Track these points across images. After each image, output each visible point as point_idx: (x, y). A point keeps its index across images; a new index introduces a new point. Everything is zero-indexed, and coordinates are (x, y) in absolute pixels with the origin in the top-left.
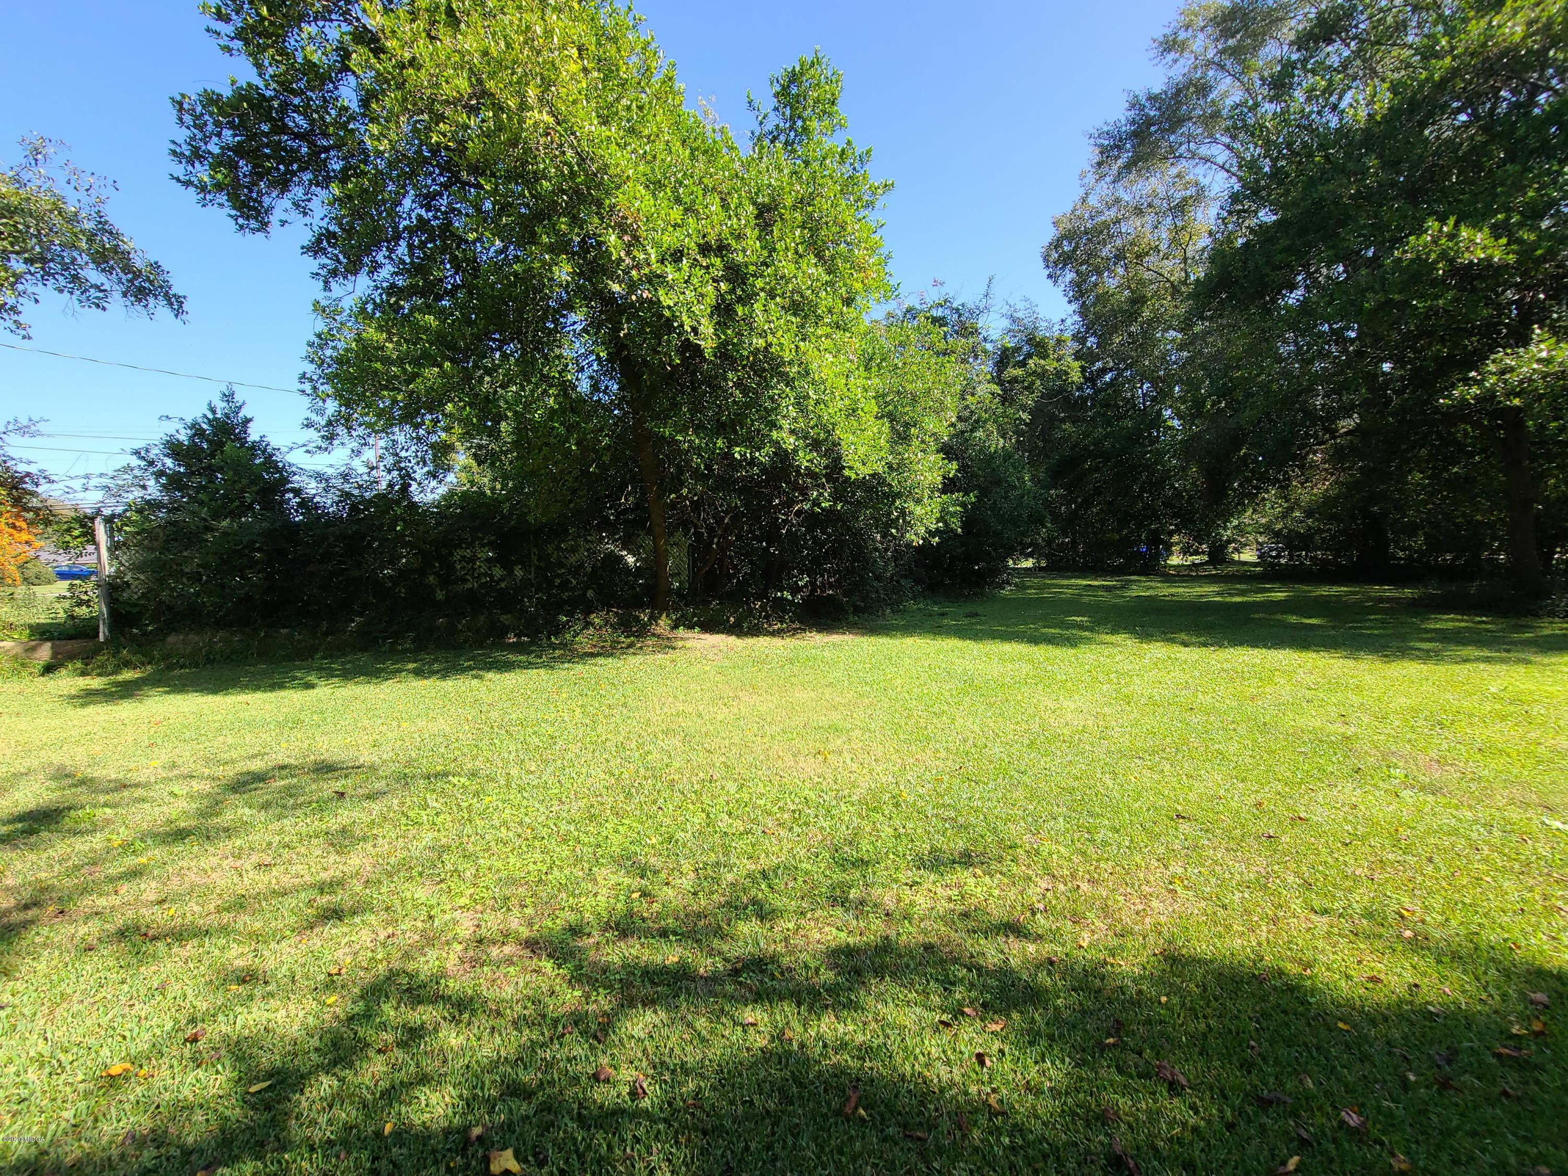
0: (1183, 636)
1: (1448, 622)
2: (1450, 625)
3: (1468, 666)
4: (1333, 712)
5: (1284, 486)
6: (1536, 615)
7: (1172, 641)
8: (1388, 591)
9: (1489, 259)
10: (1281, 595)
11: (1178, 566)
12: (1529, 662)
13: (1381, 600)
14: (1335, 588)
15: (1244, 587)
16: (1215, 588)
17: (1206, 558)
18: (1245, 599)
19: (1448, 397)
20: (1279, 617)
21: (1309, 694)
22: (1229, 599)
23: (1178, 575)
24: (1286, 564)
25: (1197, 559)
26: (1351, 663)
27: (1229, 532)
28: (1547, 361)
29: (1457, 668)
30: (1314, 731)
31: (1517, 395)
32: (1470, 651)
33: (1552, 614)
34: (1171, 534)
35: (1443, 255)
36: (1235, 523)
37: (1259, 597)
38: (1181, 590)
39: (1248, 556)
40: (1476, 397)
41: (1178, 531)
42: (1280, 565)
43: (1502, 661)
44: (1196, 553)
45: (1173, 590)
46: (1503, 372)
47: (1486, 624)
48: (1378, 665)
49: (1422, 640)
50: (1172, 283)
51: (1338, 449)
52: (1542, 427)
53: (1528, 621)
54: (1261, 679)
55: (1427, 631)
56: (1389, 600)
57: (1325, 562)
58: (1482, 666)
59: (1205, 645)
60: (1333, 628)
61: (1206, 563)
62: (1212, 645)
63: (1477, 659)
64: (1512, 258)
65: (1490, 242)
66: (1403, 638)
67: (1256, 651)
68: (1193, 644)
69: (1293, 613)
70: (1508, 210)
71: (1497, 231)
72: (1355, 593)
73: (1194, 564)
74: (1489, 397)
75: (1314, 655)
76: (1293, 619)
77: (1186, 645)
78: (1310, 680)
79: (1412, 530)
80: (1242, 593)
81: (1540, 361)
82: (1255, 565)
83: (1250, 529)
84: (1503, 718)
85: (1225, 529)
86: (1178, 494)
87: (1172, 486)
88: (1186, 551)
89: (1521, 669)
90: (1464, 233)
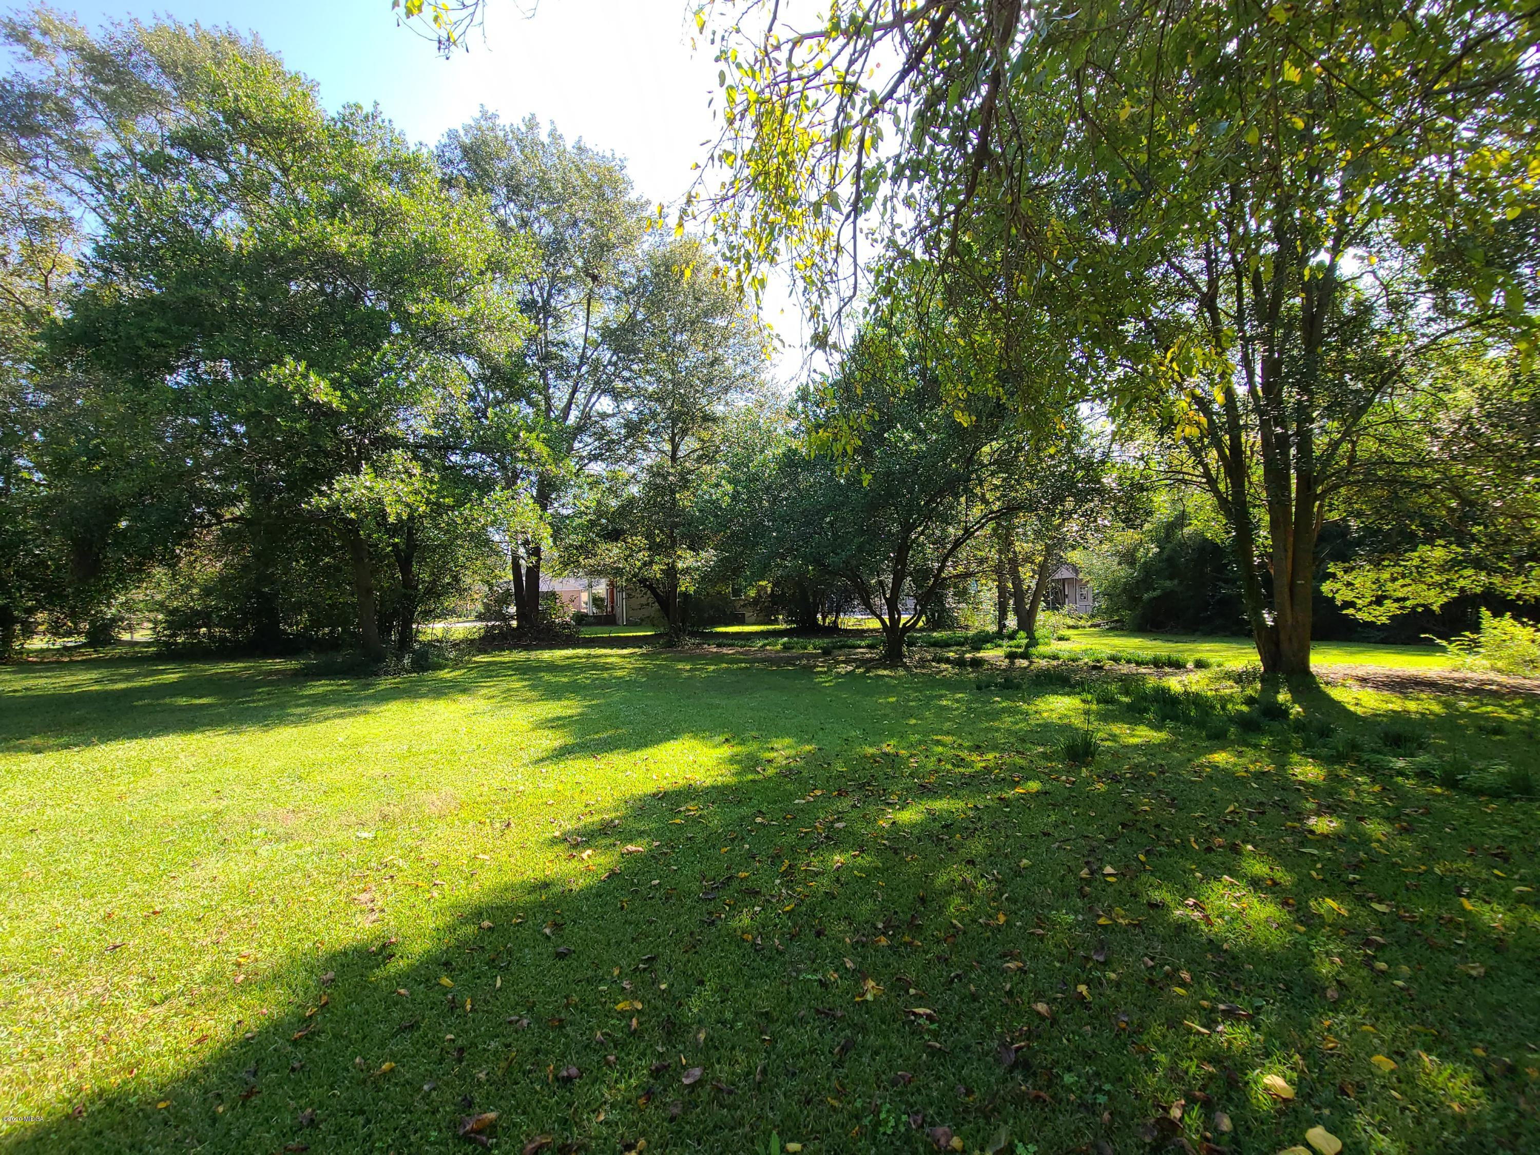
0: (36, 740)
1: (320, 687)
2: (321, 690)
3: (328, 723)
4: (209, 790)
5: (171, 562)
6: (377, 675)
7: (19, 749)
8: (278, 664)
9: (330, 403)
10: (173, 677)
11: (42, 651)
12: (368, 713)
13: (270, 673)
14: (232, 665)
15: (132, 671)
16: (94, 675)
17: (83, 639)
18: (130, 685)
19: (308, 503)
20: (167, 701)
21: (187, 778)
22: (111, 687)
23: (41, 663)
24: (184, 643)
25: (70, 641)
26: (234, 738)
27: (114, 610)
28: (371, 489)
29: (319, 726)
30: (186, 816)
31: (353, 510)
32: (332, 710)
33: (386, 673)
34: (30, 611)
35: (298, 389)
36: (122, 599)
37: (149, 681)
38: (41, 682)
39: (143, 634)
40: (327, 507)
41: (40, 607)
42: (176, 644)
43: (351, 714)
44: (69, 634)
45: (30, 683)
46: (344, 492)
47: (345, 685)
48: (259, 734)
49: (298, 706)
50: (27, 308)
51: (226, 532)
52: (369, 536)
53: (370, 680)
54: (134, 773)
55: (303, 697)
56: (277, 672)
57: (223, 639)
58: (337, 721)
59: (67, 747)
60: (222, 705)
61: (84, 645)
62: (76, 745)
63: (335, 717)
64: (344, 408)
65: (330, 390)
66: (282, 706)
67: (134, 742)
68: (50, 748)
69: (182, 694)
70: (343, 372)
71: (336, 384)
72: (248, 668)
73: (65, 648)
74: (335, 509)
75: (199, 736)
76: (183, 701)
77: (37, 750)
78: (189, 763)
79: (298, 608)
80: (128, 678)
81: (366, 487)
82: (148, 644)
83: (141, 605)
84: (343, 761)
85: (109, 606)
86: (41, 563)
87: (29, 553)
88: (55, 630)
89: (361, 719)
90: (313, 377)
